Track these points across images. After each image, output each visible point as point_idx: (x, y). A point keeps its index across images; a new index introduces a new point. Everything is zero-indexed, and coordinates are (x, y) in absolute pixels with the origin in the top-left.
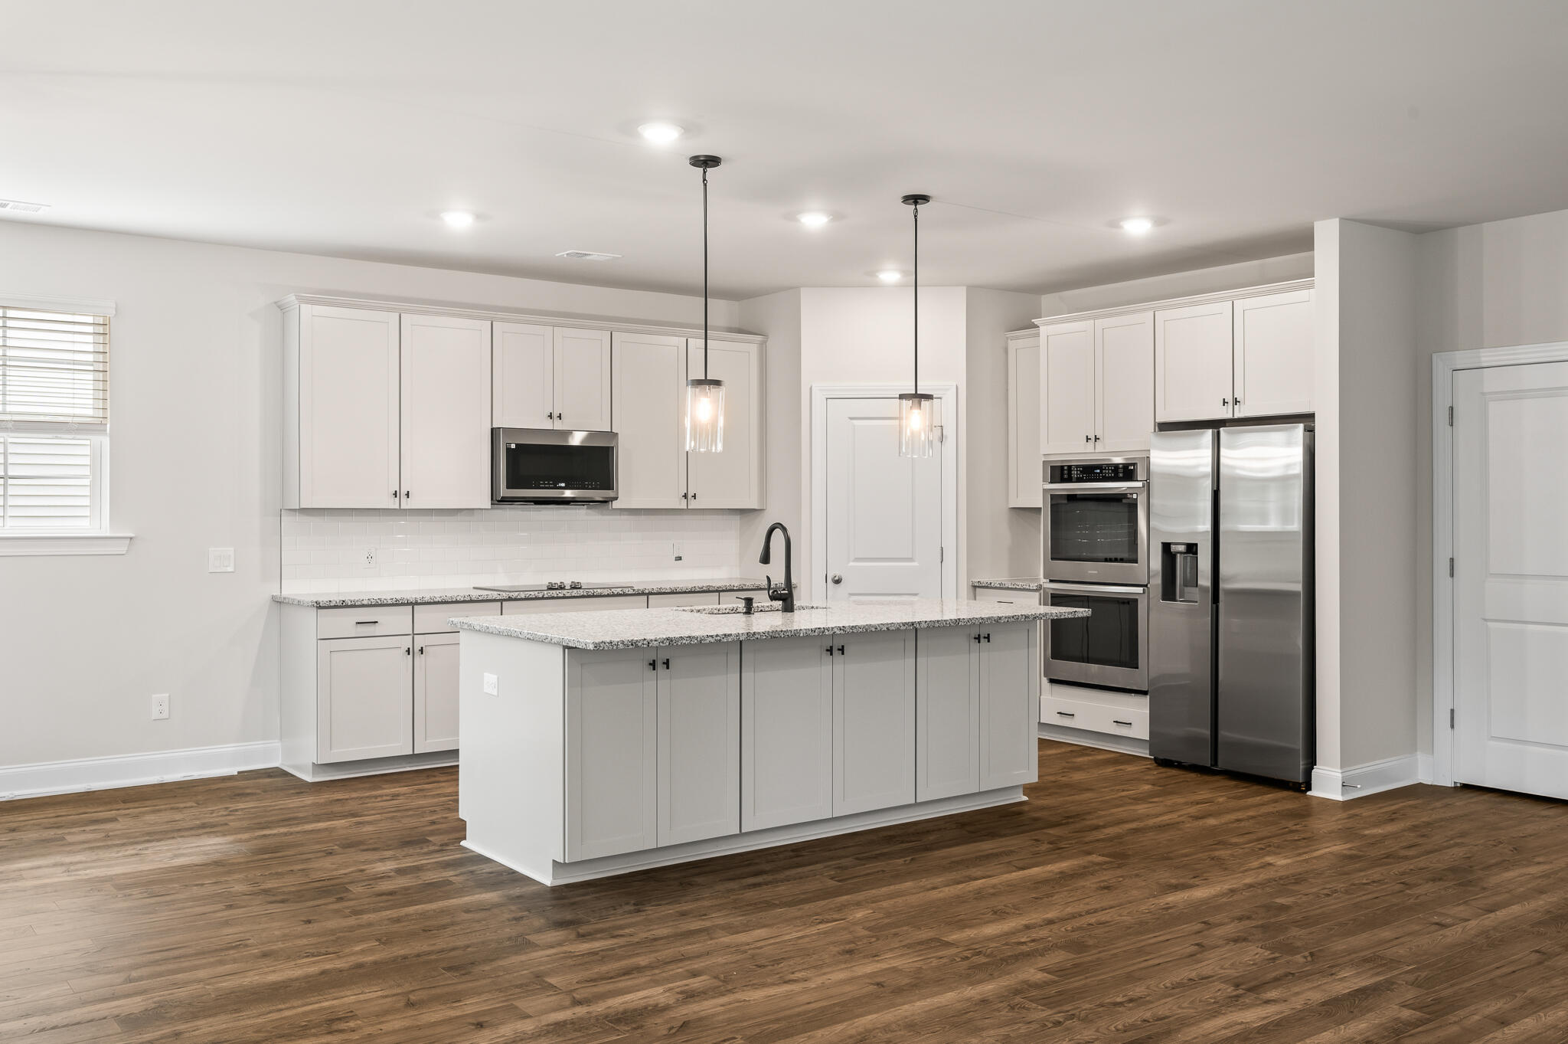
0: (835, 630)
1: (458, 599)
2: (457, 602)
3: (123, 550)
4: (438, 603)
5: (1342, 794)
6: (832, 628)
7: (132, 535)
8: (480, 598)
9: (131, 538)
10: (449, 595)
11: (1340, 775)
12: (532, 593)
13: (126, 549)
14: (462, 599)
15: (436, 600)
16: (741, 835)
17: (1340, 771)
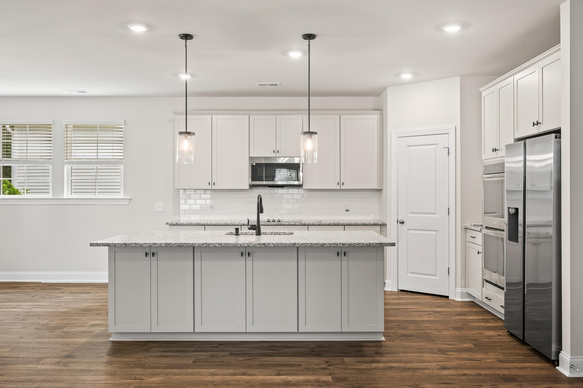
0: (216, 244)
1: (222, 224)
2: (221, 225)
3: (127, 203)
4: (214, 225)
5: (570, 372)
6: (214, 244)
7: (129, 198)
8: (231, 224)
9: (130, 199)
10: (218, 222)
11: (569, 360)
12: (253, 223)
13: (128, 203)
14: (223, 224)
15: (213, 224)
16: (194, 333)
17: (570, 357)
